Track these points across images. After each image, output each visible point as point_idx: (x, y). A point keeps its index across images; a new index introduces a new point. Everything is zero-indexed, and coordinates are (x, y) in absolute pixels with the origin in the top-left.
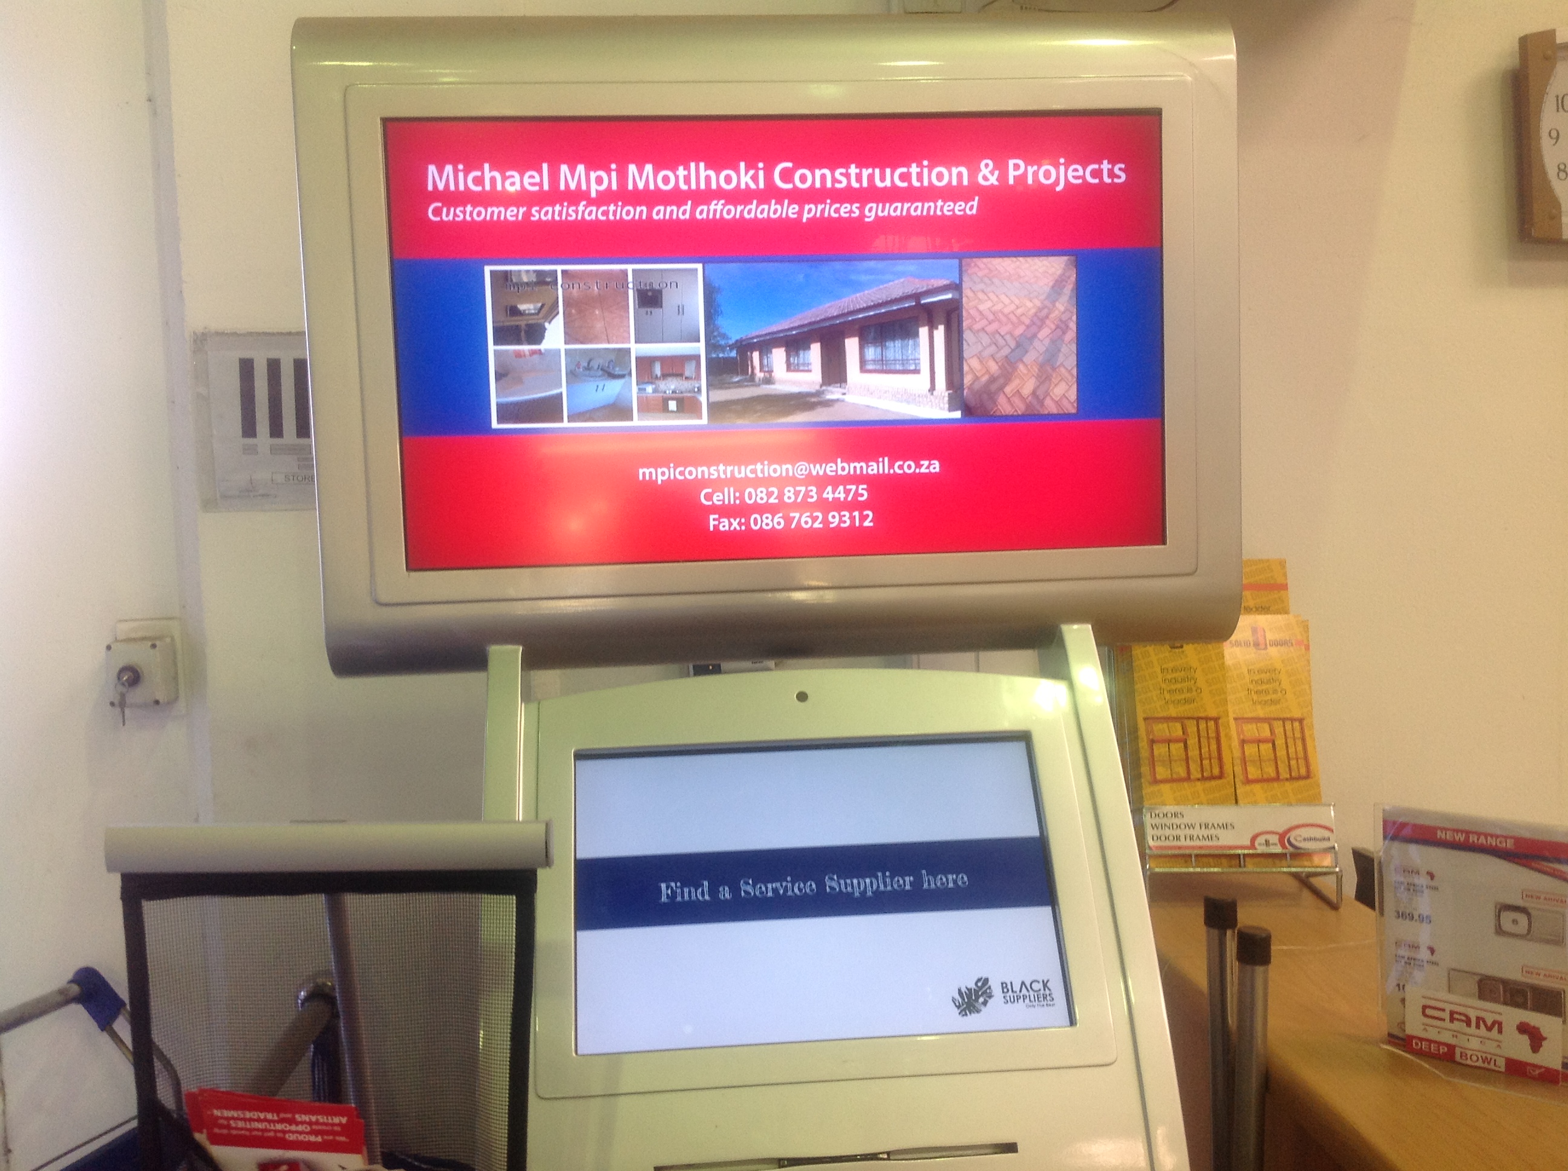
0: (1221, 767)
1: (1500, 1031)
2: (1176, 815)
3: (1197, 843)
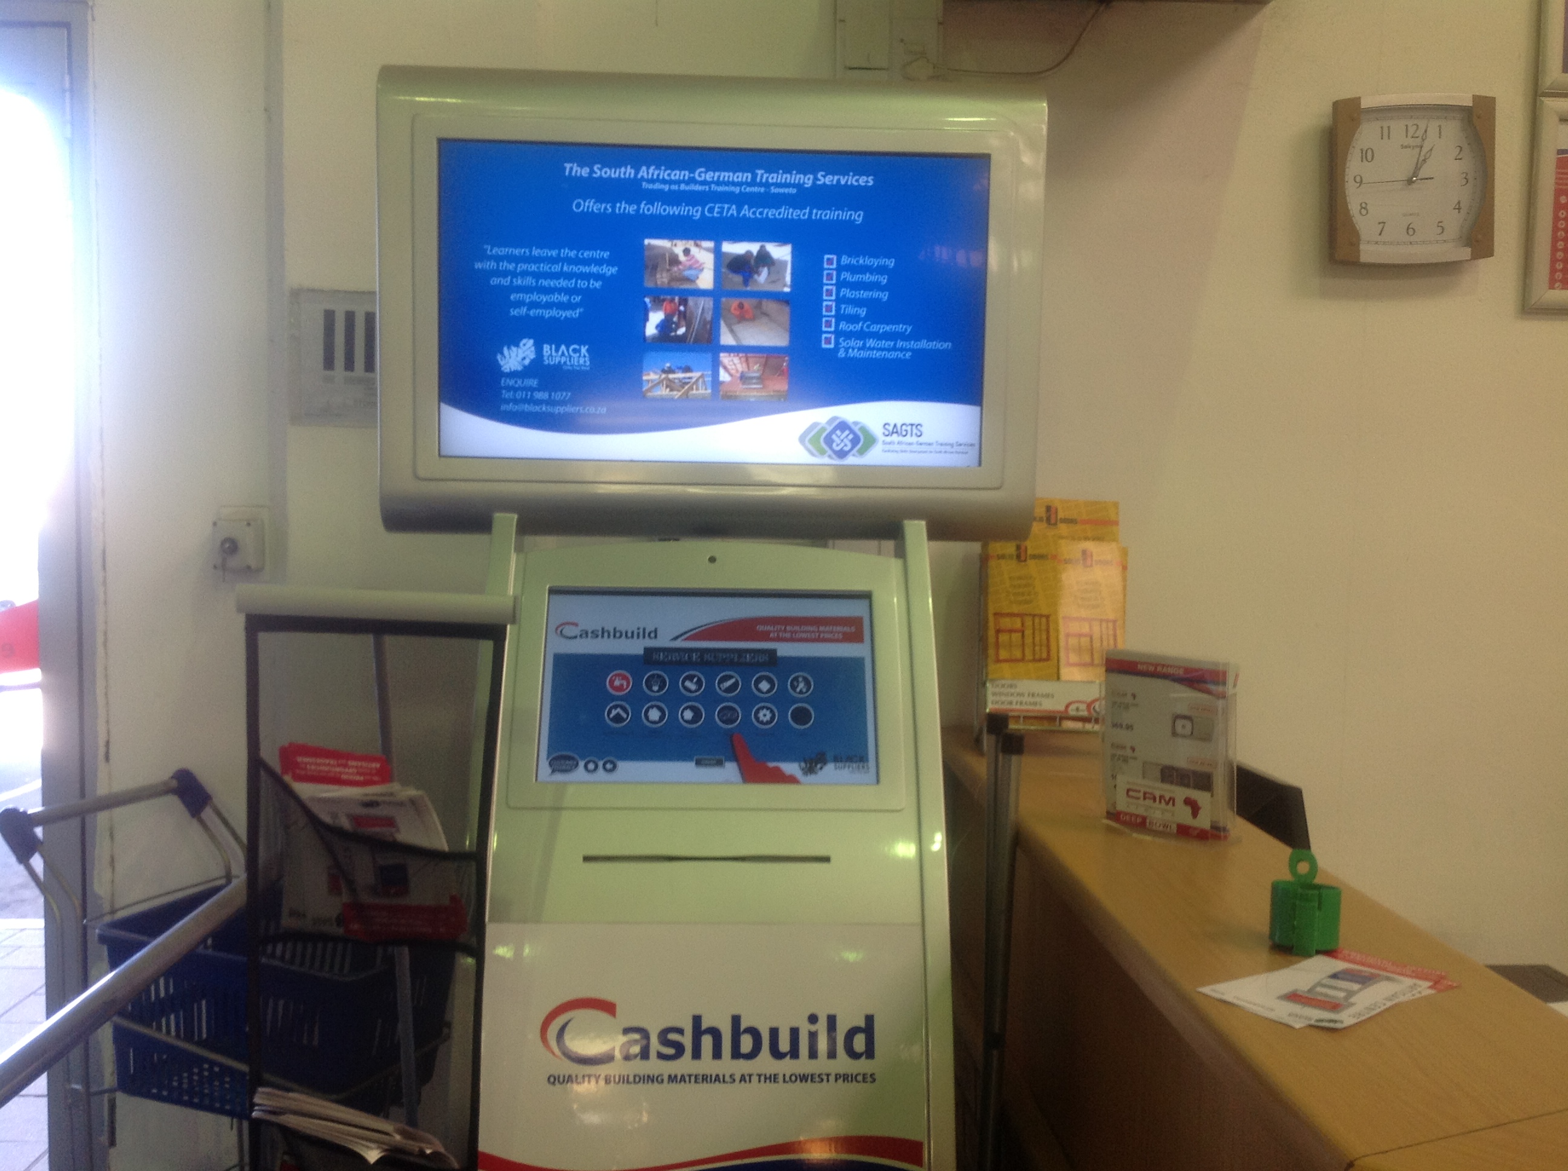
0: (1049, 652)
1: (1174, 805)
3: (1026, 707)
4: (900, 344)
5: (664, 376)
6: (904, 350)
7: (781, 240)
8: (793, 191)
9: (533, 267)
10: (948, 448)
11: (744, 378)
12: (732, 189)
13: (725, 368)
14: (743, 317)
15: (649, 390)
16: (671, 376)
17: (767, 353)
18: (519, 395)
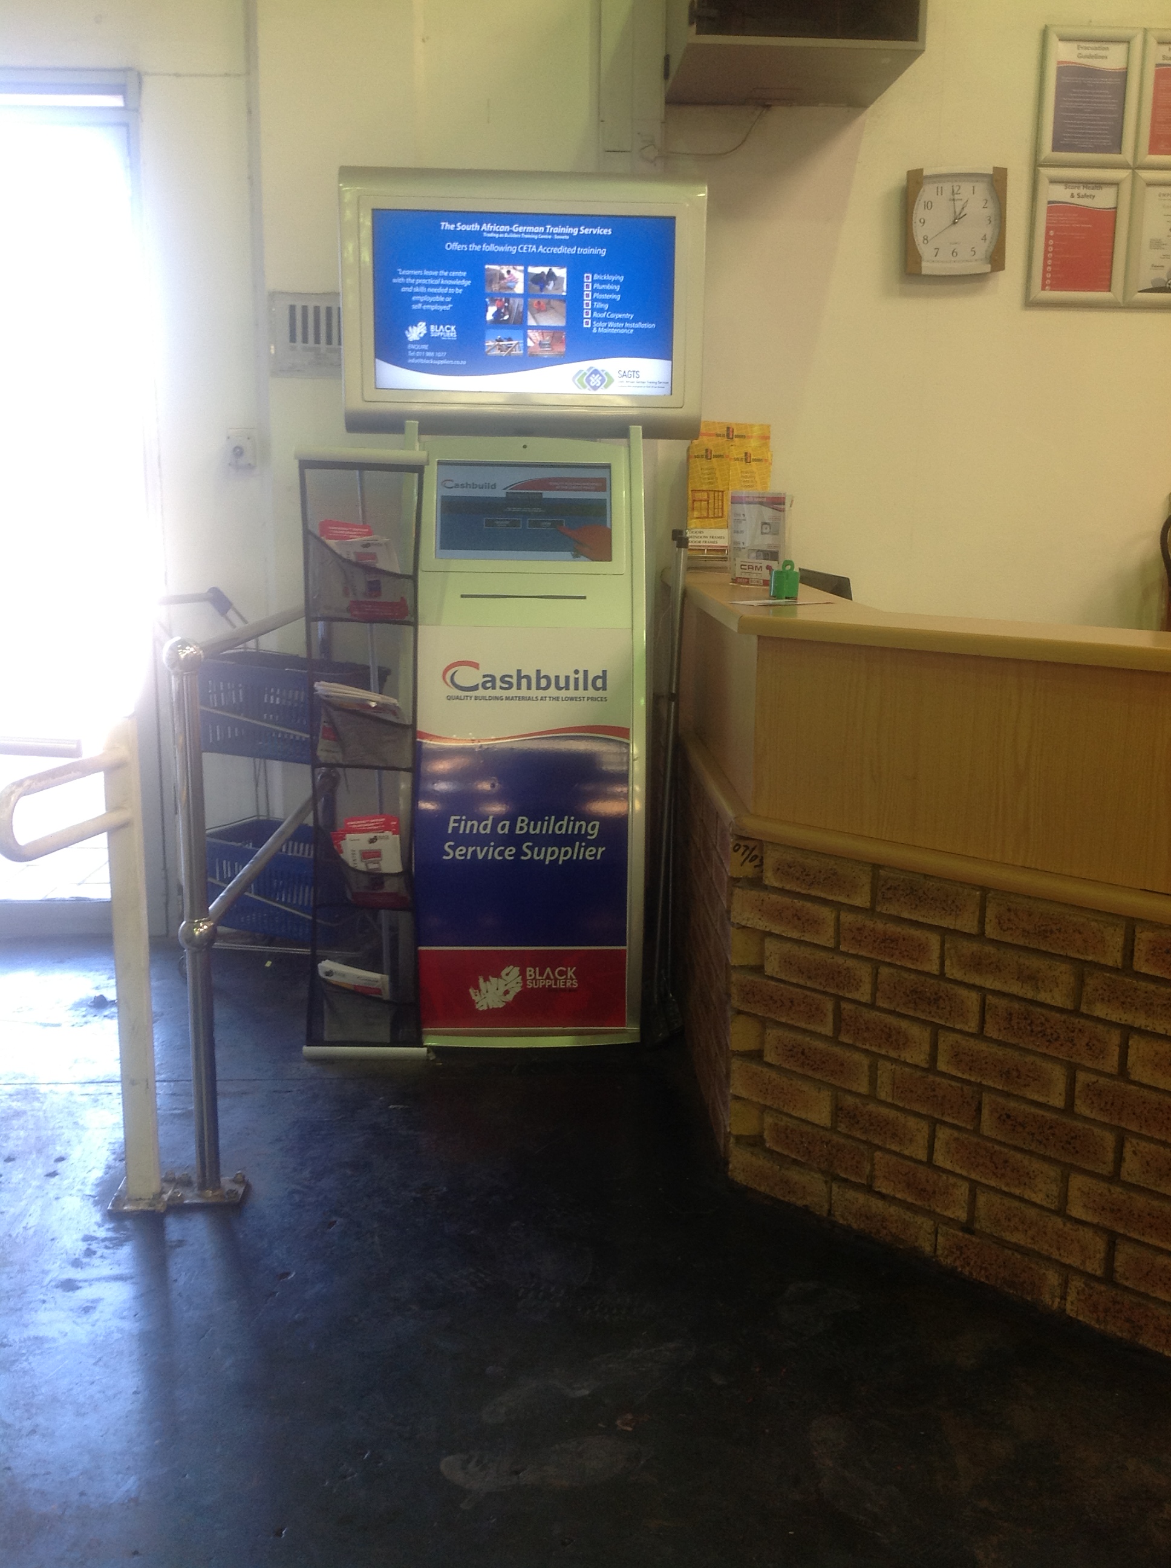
0: (723, 512)
1: (762, 569)
2: (700, 533)
3: (707, 544)
4: (627, 325)
5: (497, 343)
6: (629, 328)
7: (560, 266)
8: (567, 237)
9: (424, 281)
10: (654, 385)
11: (541, 344)
12: (533, 236)
13: (531, 339)
14: (540, 309)
15: (489, 351)
16: (501, 343)
17: (554, 329)
18: (418, 354)
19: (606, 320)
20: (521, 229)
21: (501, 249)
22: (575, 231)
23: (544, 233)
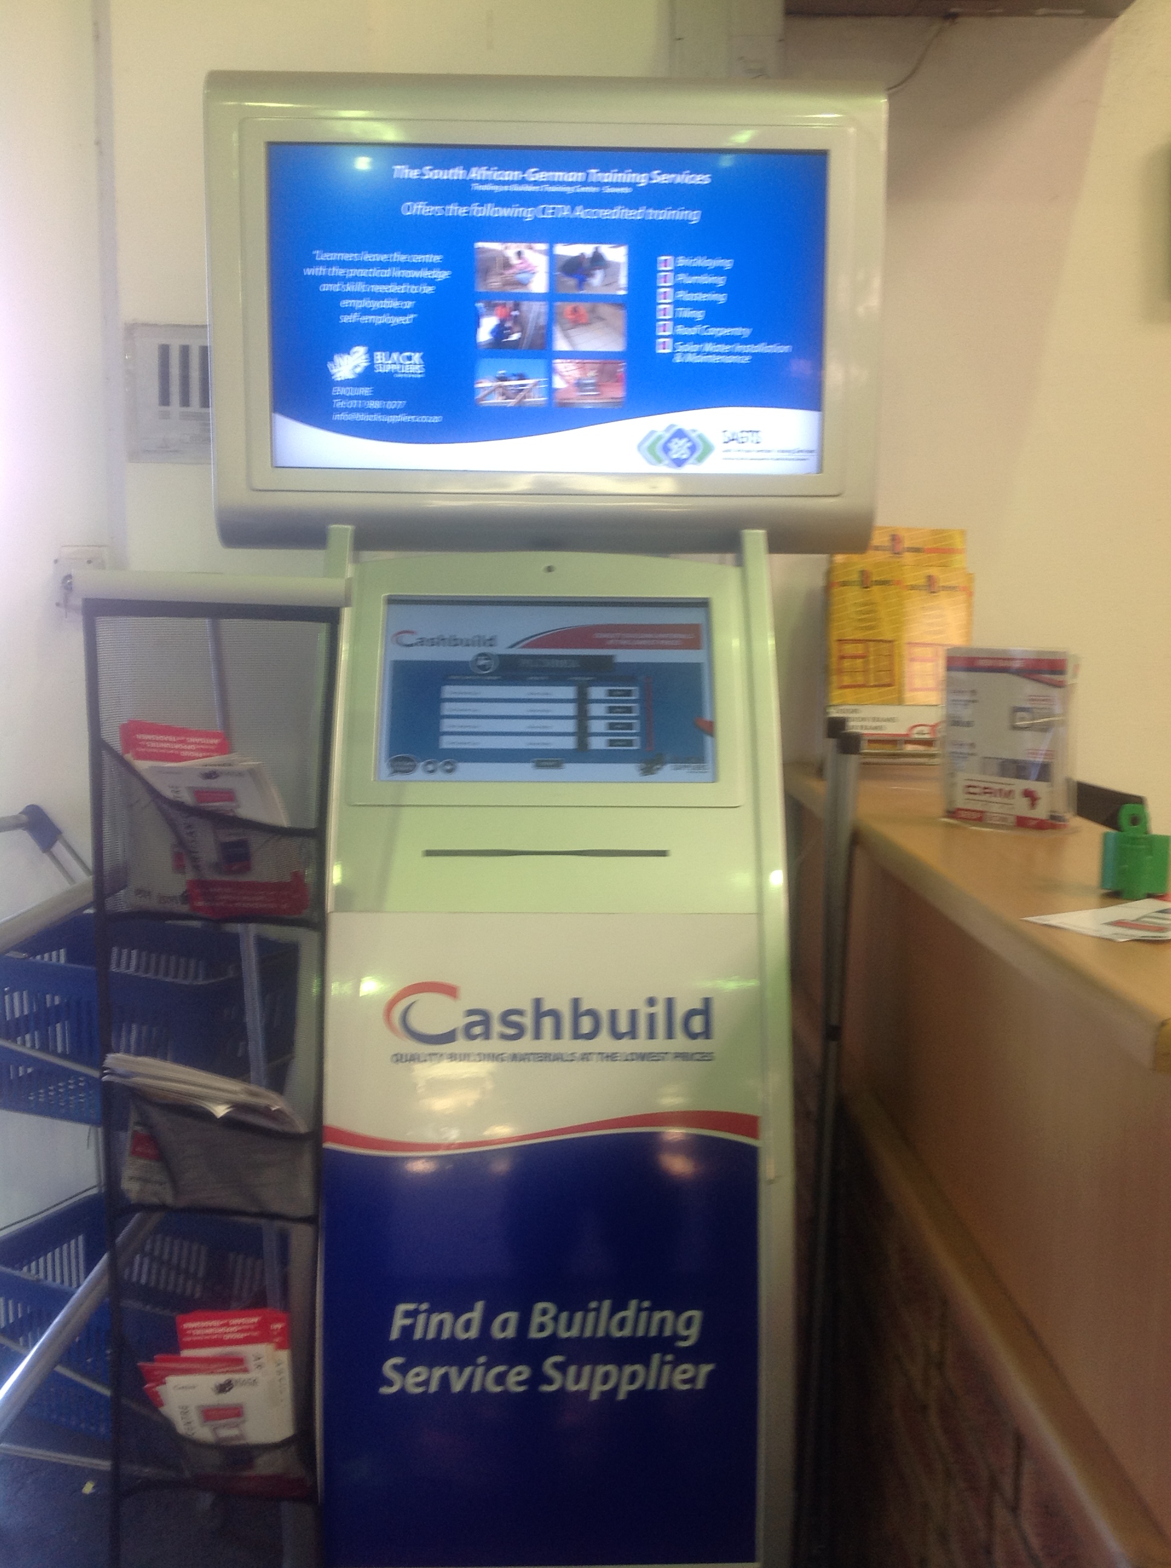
0: (892, 678)
1: (1012, 797)
2: (856, 712)
3: (867, 732)
4: (738, 348)
5: (498, 383)
6: (742, 355)
7: (614, 240)
8: (626, 190)
9: (363, 273)
10: (788, 455)
11: (579, 385)
12: (564, 189)
13: (560, 374)
14: (578, 321)
15: (482, 399)
16: (505, 383)
17: (603, 357)
18: (353, 404)
19: (698, 339)
20: (542, 176)
21: (505, 212)
22: (642, 179)
23: (584, 184)
